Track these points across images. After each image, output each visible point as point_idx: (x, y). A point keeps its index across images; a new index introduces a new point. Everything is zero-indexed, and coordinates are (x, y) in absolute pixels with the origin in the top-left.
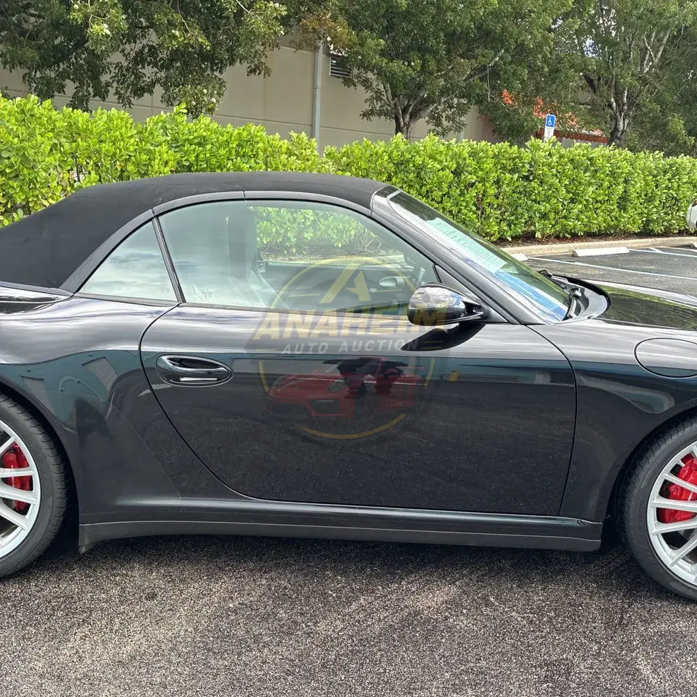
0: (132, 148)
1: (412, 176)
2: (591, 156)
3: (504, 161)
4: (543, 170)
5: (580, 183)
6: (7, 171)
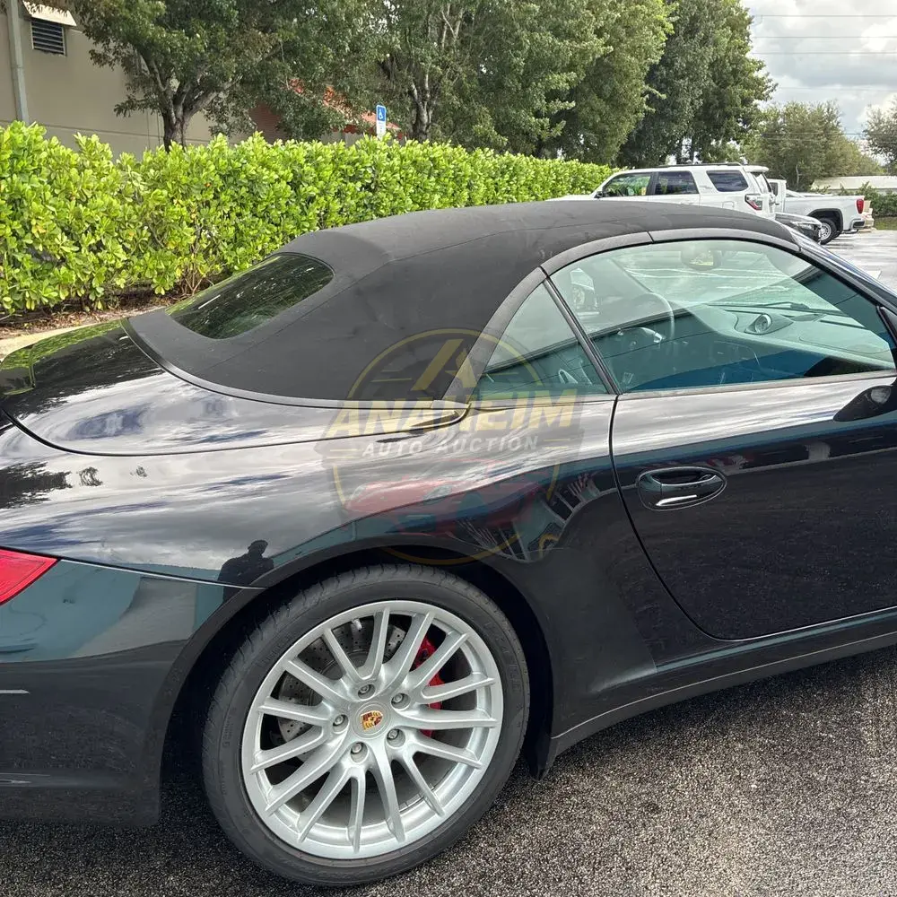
1: (244, 190)
2: (432, 156)
3: (344, 167)
4: (386, 176)
5: (425, 190)
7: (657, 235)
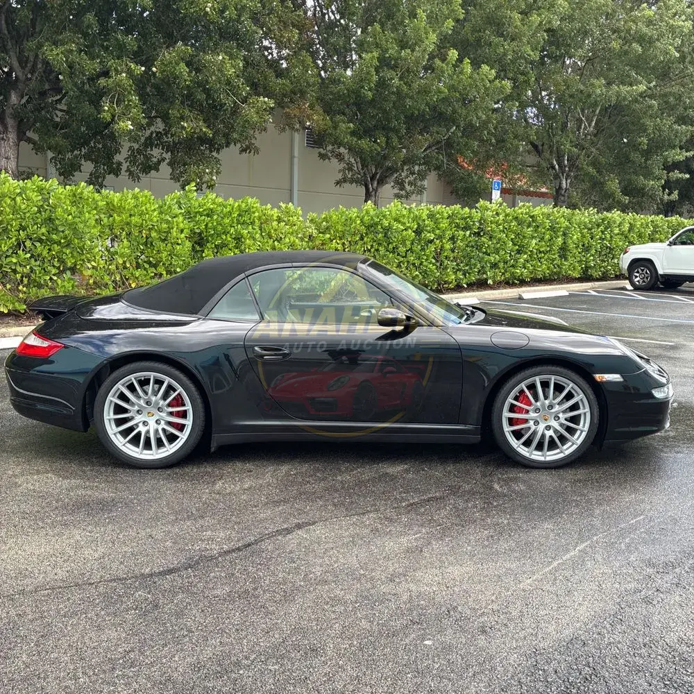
0: (155, 219)
1: (380, 236)
2: (532, 214)
3: (457, 221)
4: (491, 227)
5: (524, 237)
6: (62, 241)
7: (295, 264)
